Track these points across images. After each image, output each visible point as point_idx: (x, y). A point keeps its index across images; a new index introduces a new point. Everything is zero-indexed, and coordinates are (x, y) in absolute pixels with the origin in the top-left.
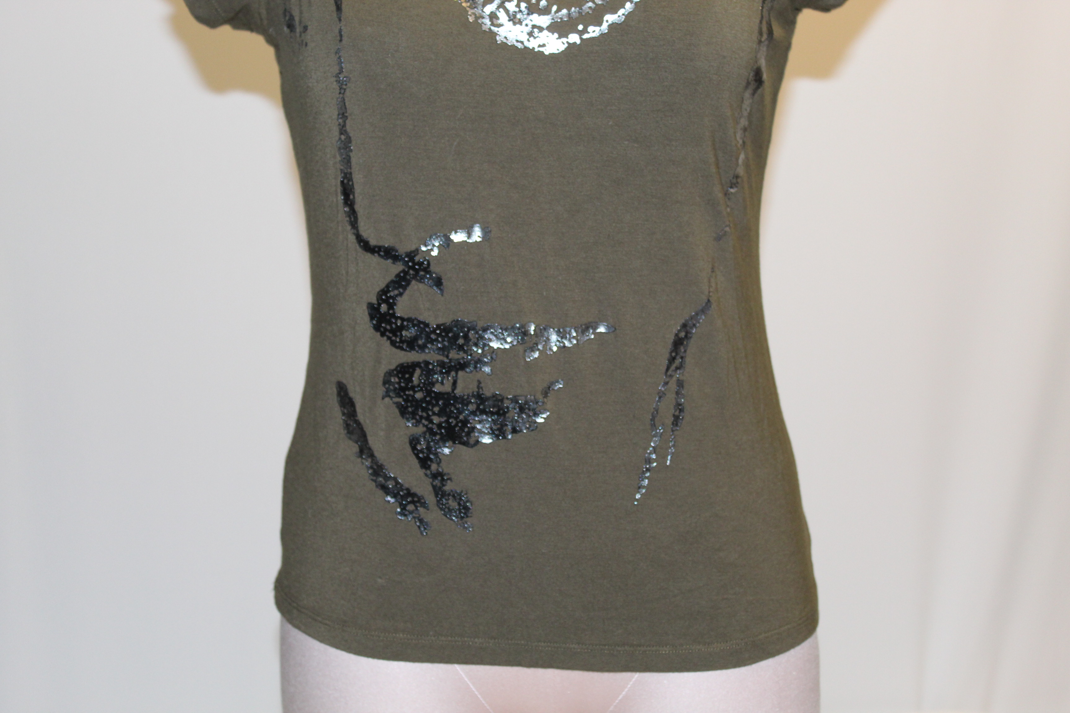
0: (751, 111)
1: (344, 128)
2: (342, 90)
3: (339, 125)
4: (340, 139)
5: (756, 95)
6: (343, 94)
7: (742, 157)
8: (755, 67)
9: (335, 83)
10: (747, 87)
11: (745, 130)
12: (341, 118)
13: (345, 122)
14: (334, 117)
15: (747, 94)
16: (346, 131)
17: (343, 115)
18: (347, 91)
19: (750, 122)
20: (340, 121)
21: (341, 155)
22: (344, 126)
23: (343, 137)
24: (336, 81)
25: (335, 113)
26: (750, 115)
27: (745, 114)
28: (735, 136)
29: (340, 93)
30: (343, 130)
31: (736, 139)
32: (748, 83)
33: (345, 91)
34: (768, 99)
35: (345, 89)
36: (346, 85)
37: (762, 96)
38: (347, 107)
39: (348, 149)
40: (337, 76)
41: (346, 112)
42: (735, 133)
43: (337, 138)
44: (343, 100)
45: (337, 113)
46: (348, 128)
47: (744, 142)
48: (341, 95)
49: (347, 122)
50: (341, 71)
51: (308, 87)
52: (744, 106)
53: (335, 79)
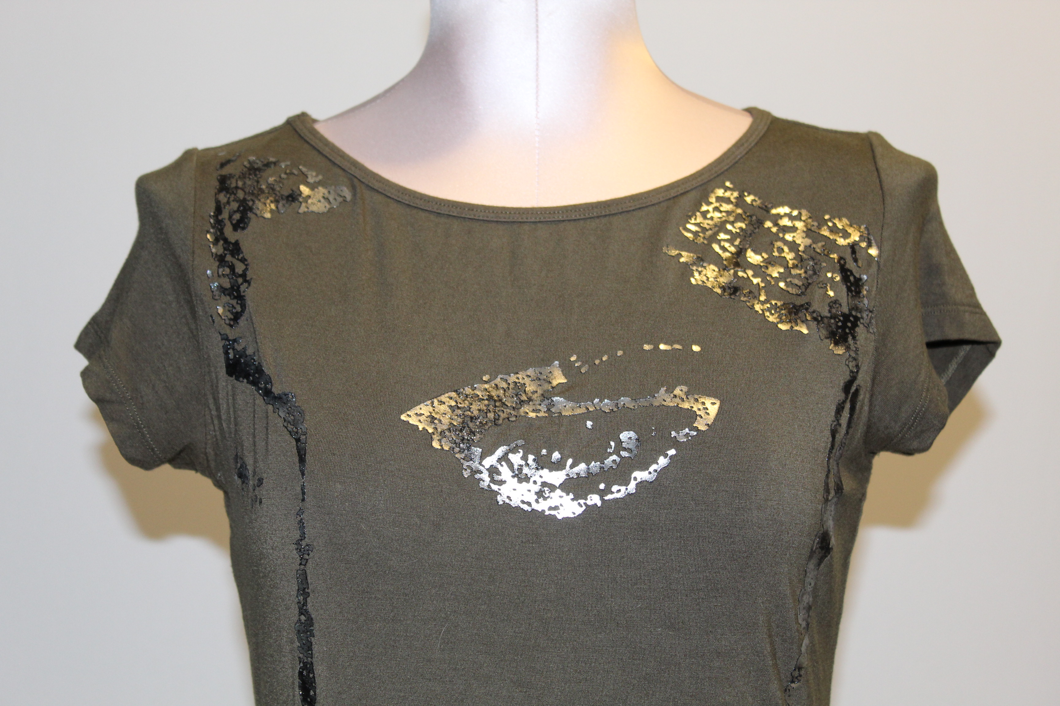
0: (815, 584)
1: (305, 608)
2: (304, 562)
3: (299, 603)
4: (300, 620)
5: (822, 565)
6: (305, 565)
7: (806, 641)
8: (821, 532)
9: (295, 552)
10: (810, 557)
11: (809, 608)
12: (302, 594)
13: (305, 599)
14: (292, 593)
15: (811, 566)
16: (306, 611)
17: (304, 590)
18: (310, 561)
19: (815, 597)
20: (301, 598)
21: (300, 639)
22: (305, 604)
23: (303, 618)
24: (297, 549)
25: (294, 587)
26: (815, 589)
27: (809, 589)
28: (797, 619)
29: (301, 564)
30: (303, 610)
31: (797, 622)
32: (812, 552)
33: (307, 562)
34: (837, 566)
35: (307, 560)
36: (309, 555)
37: (831, 565)
38: (309, 581)
39: (308, 633)
40: (298, 543)
41: (308, 588)
42: (796, 615)
43: (296, 619)
44: (305, 574)
45: (297, 588)
46: (309, 607)
47: (808, 625)
48: (302, 567)
49: (309, 599)
50: (303, 537)
51: (261, 553)
52: (808, 580)
53: (295, 546)
